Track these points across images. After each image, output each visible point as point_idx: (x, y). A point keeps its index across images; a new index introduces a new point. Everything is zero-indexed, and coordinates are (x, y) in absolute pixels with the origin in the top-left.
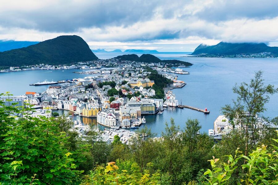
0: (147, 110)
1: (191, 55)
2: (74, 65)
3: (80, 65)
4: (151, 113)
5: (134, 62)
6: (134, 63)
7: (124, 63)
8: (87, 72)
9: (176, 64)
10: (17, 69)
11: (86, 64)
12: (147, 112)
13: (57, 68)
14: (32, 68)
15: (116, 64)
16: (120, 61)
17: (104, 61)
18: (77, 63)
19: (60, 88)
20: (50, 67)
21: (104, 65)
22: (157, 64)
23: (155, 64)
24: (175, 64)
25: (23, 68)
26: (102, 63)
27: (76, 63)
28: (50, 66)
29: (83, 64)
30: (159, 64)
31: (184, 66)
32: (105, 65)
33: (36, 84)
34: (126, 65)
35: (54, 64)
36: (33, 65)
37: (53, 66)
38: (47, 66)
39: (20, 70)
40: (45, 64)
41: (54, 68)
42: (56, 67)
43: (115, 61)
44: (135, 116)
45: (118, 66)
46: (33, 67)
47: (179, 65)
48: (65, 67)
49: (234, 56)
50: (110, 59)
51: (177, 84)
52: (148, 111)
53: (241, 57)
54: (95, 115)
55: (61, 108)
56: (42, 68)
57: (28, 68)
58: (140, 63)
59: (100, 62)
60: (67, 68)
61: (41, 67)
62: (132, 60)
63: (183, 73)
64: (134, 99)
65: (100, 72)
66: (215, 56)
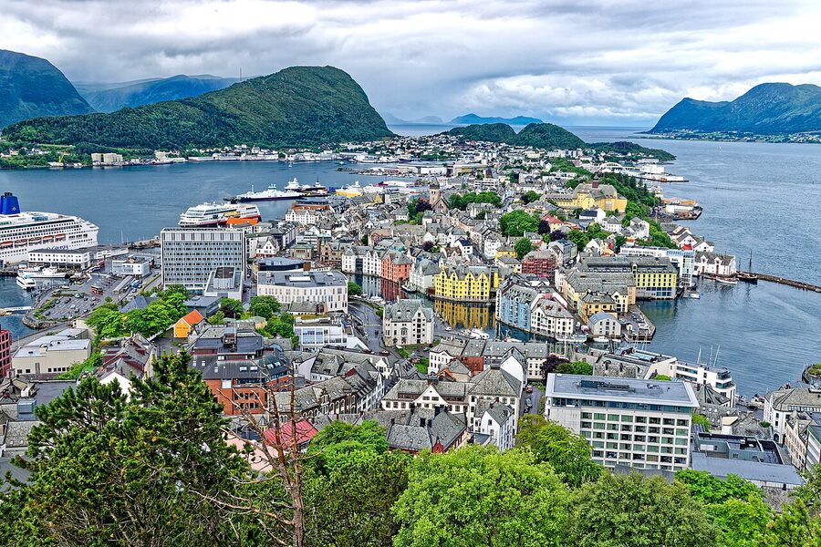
0: (651, 286)
1: (650, 132)
2: (331, 152)
3: (347, 151)
4: (664, 294)
5: (503, 144)
6: (505, 149)
7: (473, 146)
8: (375, 169)
9: (630, 154)
10: (176, 156)
11: (365, 150)
12: (651, 292)
13: (284, 156)
14: (215, 155)
15: (452, 150)
16: (461, 142)
17: (415, 141)
18: (338, 146)
19: (327, 208)
20: (265, 154)
21: (418, 151)
22: (575, 152)
23: (567, 153)
24: (626, 154)
25: (191, 154)
26: (409, 148)
27: (336, 146)
28: (266, 151)
29: (356, 150)
30: (581, 153)
31: (657, 161)
32: (419, 154)
33: (245, 196)
34: (481, 154)
35: (274, 146)
36: (217, 147)
37: (274, 152)
38: (256, 152)
39: (184, 160)
40: (250, 147)
41: (276, 157)
42: (281, 156)
43: (447, 143)
44: (621, 303)
45: (458, 155)
46: (218, 152)
47: (641, 158)
48: (307, 156)
49: (781, 138)
50: (430, 137)
51: (677, 207)
52: (654, 289)
53: (803, 142)
54: (480, 295)
55: (353, 268)
56: (243, 157)
57: (203, 155)
58: (521, 149)
59: (402, 144)
60: (313, 159)
61: (239, 154)
62: (497, 140)
63: (669, 178)
64: (596, 246)
65: (416, 170)
66: (727, 138)
